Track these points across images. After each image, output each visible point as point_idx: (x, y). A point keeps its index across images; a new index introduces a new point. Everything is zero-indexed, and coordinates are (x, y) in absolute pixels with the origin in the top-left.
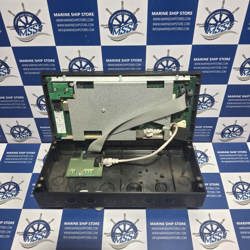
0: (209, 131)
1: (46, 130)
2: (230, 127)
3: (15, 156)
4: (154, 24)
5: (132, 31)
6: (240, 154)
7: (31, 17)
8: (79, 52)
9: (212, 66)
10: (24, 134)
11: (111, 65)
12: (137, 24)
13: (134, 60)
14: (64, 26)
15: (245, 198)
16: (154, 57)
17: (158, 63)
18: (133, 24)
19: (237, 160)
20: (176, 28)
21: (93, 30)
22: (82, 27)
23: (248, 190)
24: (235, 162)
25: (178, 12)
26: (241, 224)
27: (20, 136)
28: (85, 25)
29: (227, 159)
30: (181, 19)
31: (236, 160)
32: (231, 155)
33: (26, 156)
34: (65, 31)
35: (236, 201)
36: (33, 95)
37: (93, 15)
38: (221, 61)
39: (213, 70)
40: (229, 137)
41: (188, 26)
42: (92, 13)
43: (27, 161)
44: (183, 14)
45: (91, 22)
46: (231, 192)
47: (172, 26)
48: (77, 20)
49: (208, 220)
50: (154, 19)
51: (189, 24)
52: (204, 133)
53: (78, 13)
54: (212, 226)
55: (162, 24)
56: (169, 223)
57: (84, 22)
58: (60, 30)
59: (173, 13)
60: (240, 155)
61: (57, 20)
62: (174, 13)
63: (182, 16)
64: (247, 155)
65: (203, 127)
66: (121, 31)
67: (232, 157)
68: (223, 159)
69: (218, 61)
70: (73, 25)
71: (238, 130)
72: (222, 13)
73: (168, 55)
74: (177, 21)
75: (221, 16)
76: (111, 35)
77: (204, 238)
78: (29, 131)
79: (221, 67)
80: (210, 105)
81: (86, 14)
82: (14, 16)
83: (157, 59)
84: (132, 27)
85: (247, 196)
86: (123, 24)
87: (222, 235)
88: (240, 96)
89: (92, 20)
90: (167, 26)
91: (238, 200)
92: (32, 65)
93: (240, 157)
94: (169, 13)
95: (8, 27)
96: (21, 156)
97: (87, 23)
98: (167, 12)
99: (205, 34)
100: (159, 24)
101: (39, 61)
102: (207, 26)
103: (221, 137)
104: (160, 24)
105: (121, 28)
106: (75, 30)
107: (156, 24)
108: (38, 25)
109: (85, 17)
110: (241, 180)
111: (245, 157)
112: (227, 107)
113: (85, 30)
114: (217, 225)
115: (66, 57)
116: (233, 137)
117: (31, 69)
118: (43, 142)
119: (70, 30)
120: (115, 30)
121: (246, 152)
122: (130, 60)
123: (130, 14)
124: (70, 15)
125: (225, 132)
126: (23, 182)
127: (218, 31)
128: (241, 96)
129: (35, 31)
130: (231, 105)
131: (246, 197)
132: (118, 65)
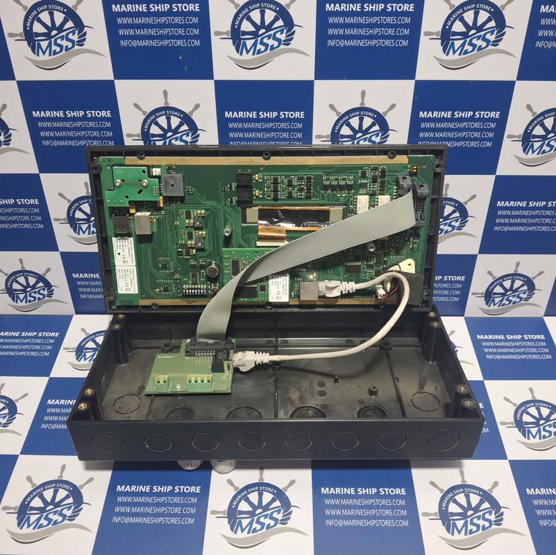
0: (458, 289)
1: (87, 283)
2: (504, 277)
3: (13, 341)
4: (330, 32)
5: (282, 47)
6: (529, 340)
7: (63, 12)
8: (165, 93)
9: (459, 130)
10: (35, 293)
11: (236, 125)
12: (294, 31)
13: (287, 113)
14: (135, 33)
15: (544, 436)
16: (332, 107)
17: (341, 122)
18: (285, 31)
19: (524, 353)
20: (379, 42)
21: (197, 43)
22: (173, 37)
23: (551, 419)
24: (519, 358)
25: (383, 5)
26: (537, 493)
27: (26, 297)
28: (181, 31)
29: (500, 350)
30: (389, 20)
31: (519, 354)
32: (509, 344)
33: (38, 341)
34: (135, 45)
35: (523, 441)
36: (61, 195)
37: (197, 10)
38: (479, 120)
39: (463, 139)
40: (504, 305)
41: (404, 37)
42: (196, 5)
43: (40, 351)
44: (394, 10)
45: (194, 26)
46: (511, 423)
47: (371, 37)
48: (162, 20)
49: (459, 482)
50: (331, 20)
51: (406, 32)
52: (445, 292)
53: (166, 5)
54: (467, 497)
55: (348, 32)
56: (365, 489)
57: (177, 26)
58: (124, 43)
59: (372, 6)
60: (529, 344)
61: (119, 21)
62: (374, 7)
63: (392, 14)
64: (544, 344)
65: (443, 278)
66: (259, 47)
67: (510, 347)
68: (490, 350)
69: (472, 119)
70: (152, 32)
71: (522, 285)
72: (479, 8)
73: (363, 103)
74: (382, 26)
75: (476, 14)
76: (237, 56)
77: (449, 523)
78: (48, 285)
79: (481, 134)
80: (457, 224)
81: (181, 6)
82: (25, 10)
83: (338, 113)
84: (283, 37)
85: (550, 432)
86: (262, 31)
87: (492, 518)
88: (524, 204)
89: (195, 20)
90: (360, 37)
91: (529, 439)
92: (60, 124)
93: (529, 347)
94: (362, 8)
95: (11, 35)
96: (26, 341)
97: (185, 26)
98: (358, 5)
99: (444, 57)
100: (341, 32)
101: (75, 114)
102: (446, 36)
103: (485, 302)
104: (344, 32)
105: (259, 39)
106: (157, 44)
107: (336, 32)
108: (77, 32)
109: (179, 14)
110: (533, 396)
111: (540, 347)
112: (496, 228)
113: (180, 43)
114: (479, 495)
115: (136, 106)
116: (511, 304)
117: (57, 134)
118: (77, 313)
119: (146, 43)
120: (245, 45)
121: (543, 337)
122: (279, 115)
123: (278, 9)
124: (148, 8)
125: (494, 291)
126: (26, 395)
127: (470, 48)
128: (528, 204)
129: (70, 45)
130: (505, 224)
131: (547, 434)
132: (252, 125)
